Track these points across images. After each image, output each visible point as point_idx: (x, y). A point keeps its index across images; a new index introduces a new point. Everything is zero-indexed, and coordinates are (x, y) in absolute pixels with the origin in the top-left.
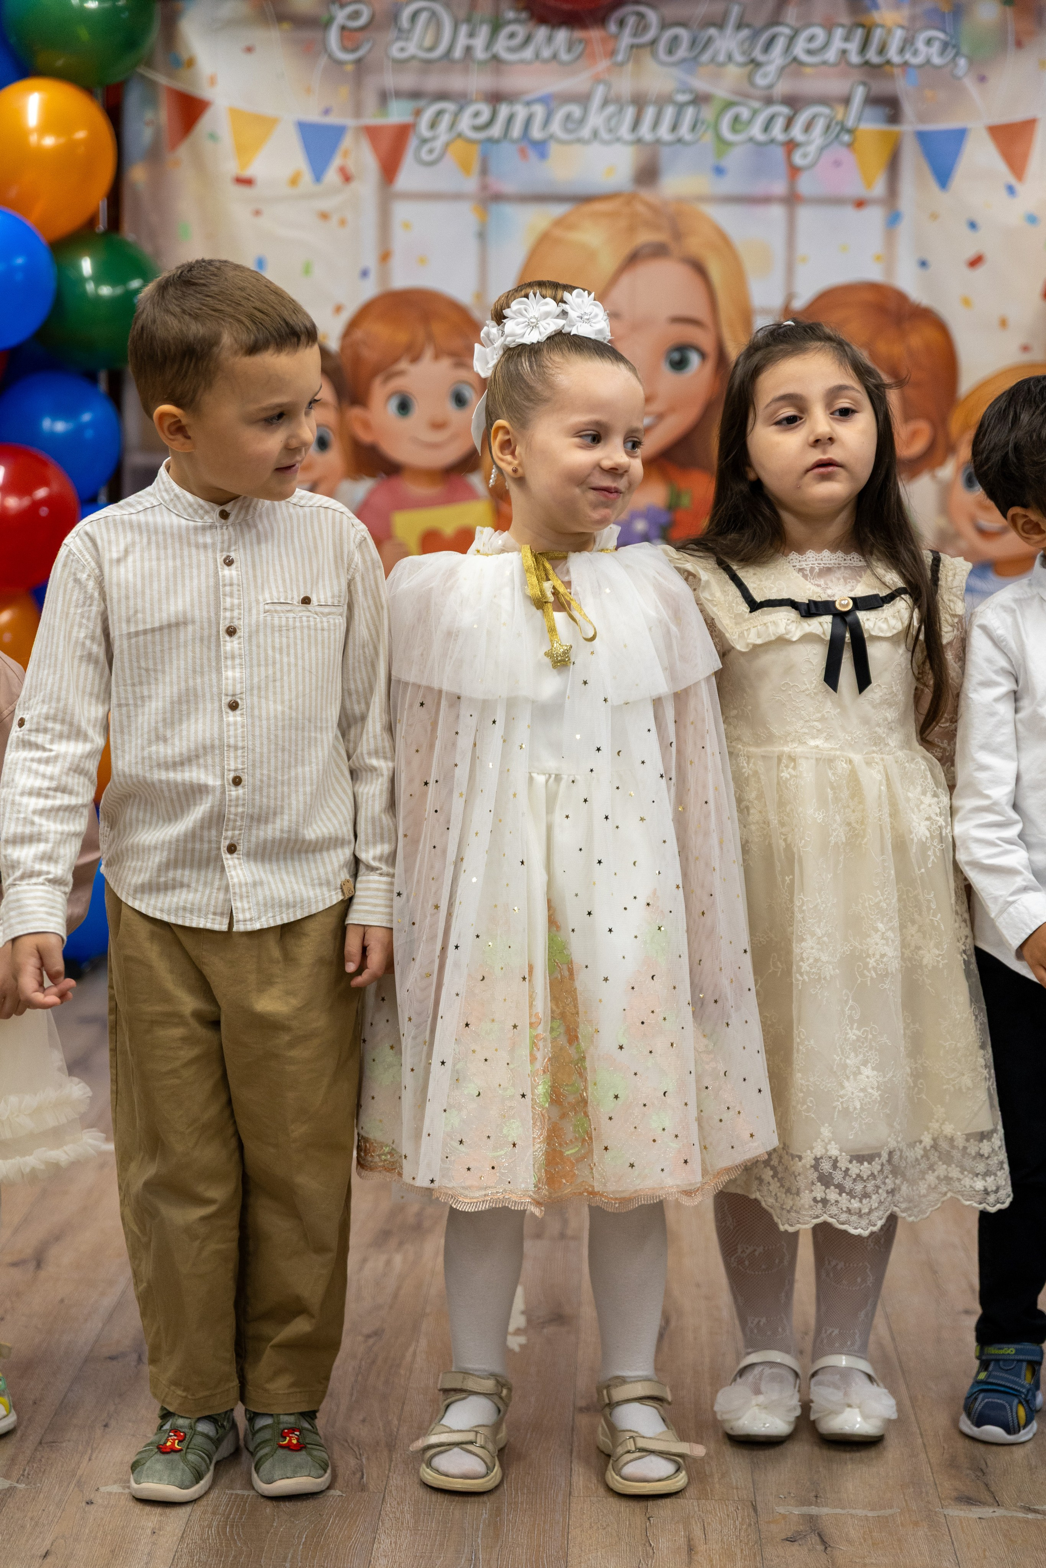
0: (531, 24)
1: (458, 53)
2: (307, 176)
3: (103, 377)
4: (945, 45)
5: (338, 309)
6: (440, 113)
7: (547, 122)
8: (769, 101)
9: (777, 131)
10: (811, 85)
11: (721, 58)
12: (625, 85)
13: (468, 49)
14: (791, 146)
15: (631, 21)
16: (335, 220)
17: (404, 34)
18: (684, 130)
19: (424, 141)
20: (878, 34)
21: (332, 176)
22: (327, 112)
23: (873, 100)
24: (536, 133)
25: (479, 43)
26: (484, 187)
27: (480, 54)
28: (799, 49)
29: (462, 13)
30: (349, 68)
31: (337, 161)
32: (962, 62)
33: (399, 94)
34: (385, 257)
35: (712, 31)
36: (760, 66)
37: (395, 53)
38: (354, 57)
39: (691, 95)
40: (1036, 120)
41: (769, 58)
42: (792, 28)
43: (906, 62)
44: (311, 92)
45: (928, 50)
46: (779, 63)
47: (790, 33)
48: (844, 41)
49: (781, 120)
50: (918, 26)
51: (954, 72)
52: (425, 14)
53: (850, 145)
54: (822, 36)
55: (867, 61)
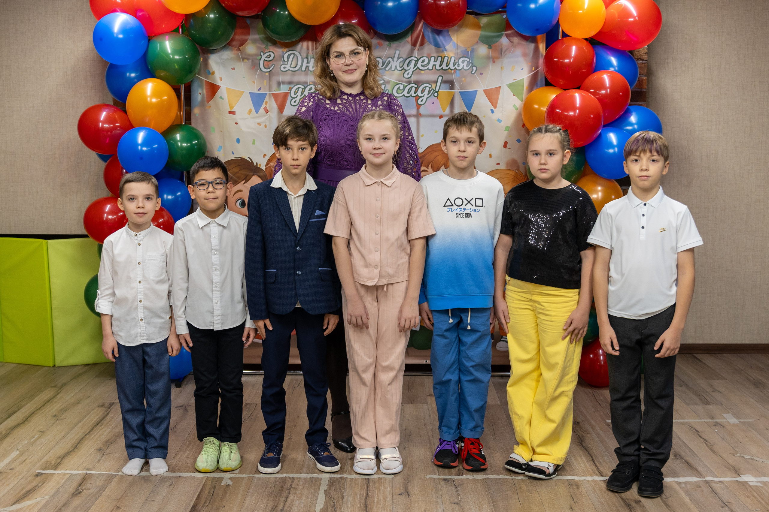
1: (303, 69)
2: (254, 111)
4: (468, 63)
5: (265, 155)
6: (298, 88)
8: (410, 83)
9: (412, 92)
10: (424, 77)
11: (393, 69)
13: (307, 67)
14: (417, 98)
16: (263, 125)
17: (285, 63)
19: (293, 98)
20: (446, 59)
21: (262, 110)
22: (260, 89)
23: (444, 82)
28: (419, 65)
29: (304, 55)
30: (267, 74)
31: (264, 106)
32: (474, 68)
33: (283, 83)
35: (390, 59)
36: (406, 71)
37: (282, 69)
38: (268, 70)
39: (383, 81)
40: (500, 87)
41: (409, 68)
42: (417, 58)
43: (456, 68)
44: (254, 82)
45: (463, 64)
46: (412, 69)
47: (416, 59)
48: (434, 62)
49: (414, 89)
50: (459, 56)
51: (472, 72)
52: (292, 55)
53: (437, 97)
54: (427, 60)
55: (442, 68)
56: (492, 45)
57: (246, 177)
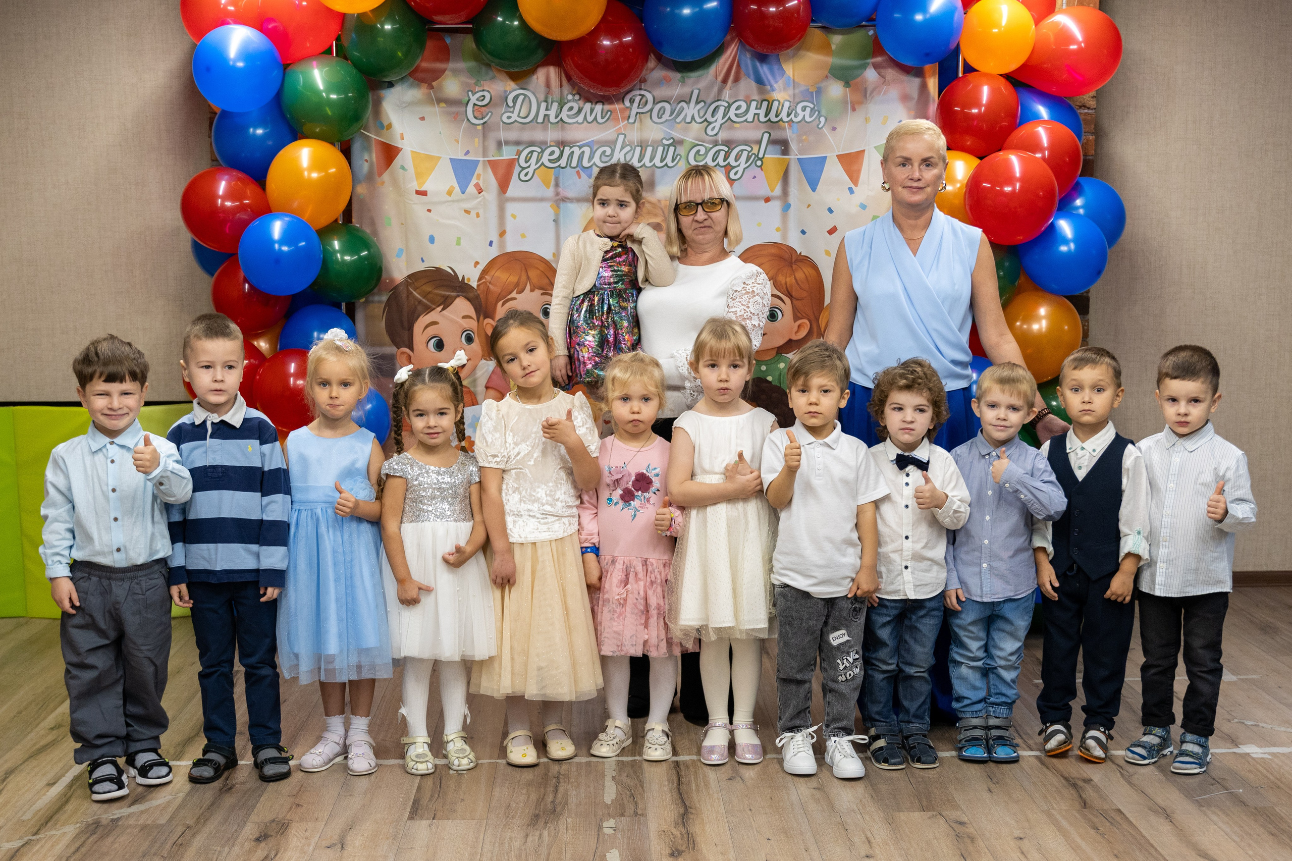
0: (581, 103)
1: (540, 120)
2: (457, 189)
3: (343, 305)
4: (813, 110)
6: (532, 152)
7: (591, 158)
8: (716, 144)
9: (720, 159)
10: (740, 133)
11: (688, 120)
12: (634, 135)
13: (546, 116)
15: (638, 99)
16: (473, 213)
17: (510, 109)
18: (669, 160)
19: (523, 168)
20: (776, 104)
21: (471, 189)
22: (467, 153)
23: (772, 142)
24: (586, 163)
25: (552, 113)
26: (557, 194)
27: (553, 120)
28: (732, 113)
29: (542, 97)
30: (480, 127)
31: (474, 181)
32: (822, 119)
33: (507, 143)
34: (502, 234)
35: (683, 104)
36: (710, 123)
37: (505, 119)
38: (481, 122)
39: (672, 141)
40: (864, 151)
41: (715, 119)
42: (727, 102)
43: (791, 120)
44: (458, 142)
45: (804, 113)
46: (720, 121)
47: (726, 105)
48: (756, 109)
49: (722, 154)
50: (797, 100)
51: (818, 125)
52: (521, 97)
53: (761, 166)
54: (744, 106)
55: (769, 120)
56: (851, 82)
57: (445, 301)
